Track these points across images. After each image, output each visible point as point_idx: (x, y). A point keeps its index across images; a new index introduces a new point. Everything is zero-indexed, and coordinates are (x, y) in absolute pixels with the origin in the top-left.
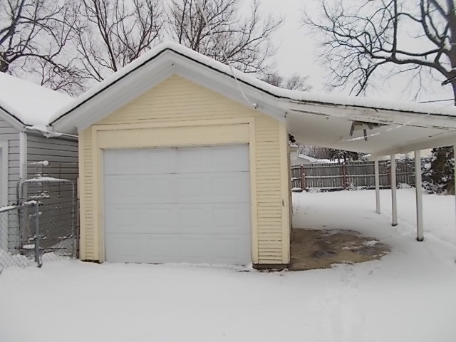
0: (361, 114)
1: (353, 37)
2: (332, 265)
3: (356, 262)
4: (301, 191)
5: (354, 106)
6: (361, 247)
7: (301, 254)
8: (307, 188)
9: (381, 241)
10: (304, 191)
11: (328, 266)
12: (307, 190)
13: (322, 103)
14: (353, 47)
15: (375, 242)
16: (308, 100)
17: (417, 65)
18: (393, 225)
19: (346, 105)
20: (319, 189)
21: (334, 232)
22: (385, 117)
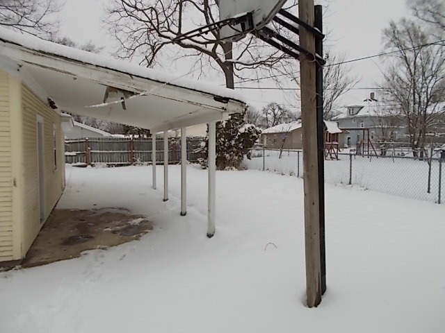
0: (114, 79)
1: (140, 10)
2: (82, 253)
3: (112, 246)
4: (85, 166)
5: (106, 68)
6: (125, 226)
7: (49, 243)
8: (93, 163)
9: (148, 219)
10: (89, 166)
11: (77, 255)
12: (92, 166)
13: (66, 58)
14: (141, 20)
15: (140, 220)
16: (47, 51)
17: (199, 52)
18: (164, 200)
19: (97, 66)
20: (105, 164)
21: (102, 212)
22: (142, 86)
